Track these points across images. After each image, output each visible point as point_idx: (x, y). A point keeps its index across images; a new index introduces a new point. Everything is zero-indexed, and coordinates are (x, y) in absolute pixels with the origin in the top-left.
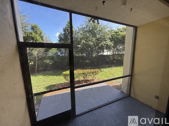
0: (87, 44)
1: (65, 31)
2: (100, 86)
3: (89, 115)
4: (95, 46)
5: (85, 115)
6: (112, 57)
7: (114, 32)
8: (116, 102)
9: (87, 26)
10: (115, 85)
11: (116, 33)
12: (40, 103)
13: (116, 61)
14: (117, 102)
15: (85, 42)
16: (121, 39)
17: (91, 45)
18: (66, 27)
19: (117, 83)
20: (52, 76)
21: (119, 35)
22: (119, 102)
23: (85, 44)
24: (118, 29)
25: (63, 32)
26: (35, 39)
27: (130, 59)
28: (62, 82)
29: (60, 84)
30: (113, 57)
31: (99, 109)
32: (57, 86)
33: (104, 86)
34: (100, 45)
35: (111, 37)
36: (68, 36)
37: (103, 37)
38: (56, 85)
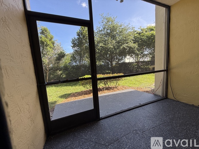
0: (106, 48)
1: (79, 35)
2: (126, 91)
3: (117, 117)
4: (115, 49)
5: (112, 117)
6: (136, 65)
7: (137, 33)
8: (150, 104)
9: (104, 28)
10: (145, 90)
11: (139, 34)
12: (53, 110)
13: (141, 70)
14: (152, 104)
15: (103, 46)
16: (146, 39)
17: (110, 48)
18: (80, 31)
19: (147, 88)
20: (66, 87)
21: (144, 36)
22: (155, 104)
23: (103, 48)
24: (142, 30)
25: (77, 37)
26: (45, 43)
27: (163, 49)
28: (78, 91)
29: (76, 93)
30: (138, 65)
31: (129, 112)
32: (73, 94)
33: (131, 92)
34: (121, 47)
35: (133, 39)
36: (82, 41)
37: (125, 38)
38: (71, 94)
